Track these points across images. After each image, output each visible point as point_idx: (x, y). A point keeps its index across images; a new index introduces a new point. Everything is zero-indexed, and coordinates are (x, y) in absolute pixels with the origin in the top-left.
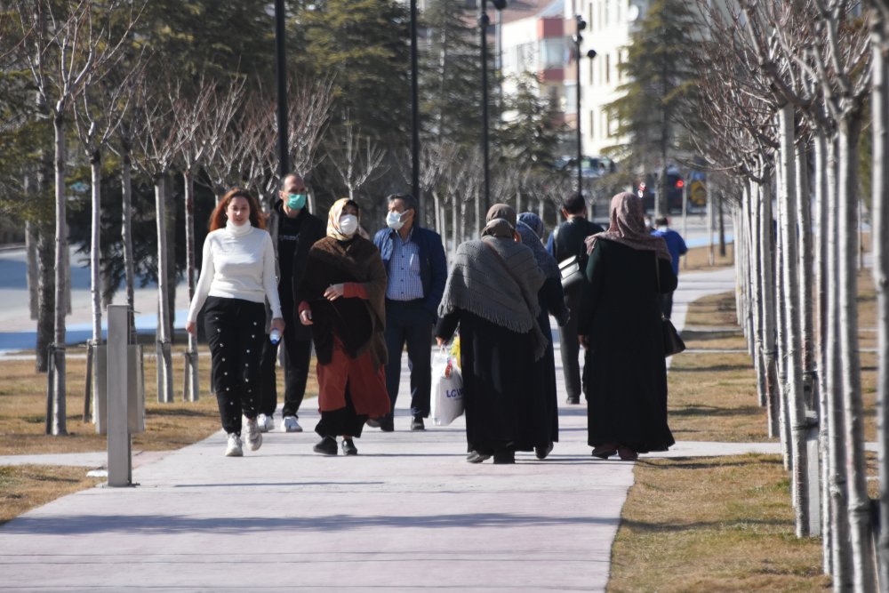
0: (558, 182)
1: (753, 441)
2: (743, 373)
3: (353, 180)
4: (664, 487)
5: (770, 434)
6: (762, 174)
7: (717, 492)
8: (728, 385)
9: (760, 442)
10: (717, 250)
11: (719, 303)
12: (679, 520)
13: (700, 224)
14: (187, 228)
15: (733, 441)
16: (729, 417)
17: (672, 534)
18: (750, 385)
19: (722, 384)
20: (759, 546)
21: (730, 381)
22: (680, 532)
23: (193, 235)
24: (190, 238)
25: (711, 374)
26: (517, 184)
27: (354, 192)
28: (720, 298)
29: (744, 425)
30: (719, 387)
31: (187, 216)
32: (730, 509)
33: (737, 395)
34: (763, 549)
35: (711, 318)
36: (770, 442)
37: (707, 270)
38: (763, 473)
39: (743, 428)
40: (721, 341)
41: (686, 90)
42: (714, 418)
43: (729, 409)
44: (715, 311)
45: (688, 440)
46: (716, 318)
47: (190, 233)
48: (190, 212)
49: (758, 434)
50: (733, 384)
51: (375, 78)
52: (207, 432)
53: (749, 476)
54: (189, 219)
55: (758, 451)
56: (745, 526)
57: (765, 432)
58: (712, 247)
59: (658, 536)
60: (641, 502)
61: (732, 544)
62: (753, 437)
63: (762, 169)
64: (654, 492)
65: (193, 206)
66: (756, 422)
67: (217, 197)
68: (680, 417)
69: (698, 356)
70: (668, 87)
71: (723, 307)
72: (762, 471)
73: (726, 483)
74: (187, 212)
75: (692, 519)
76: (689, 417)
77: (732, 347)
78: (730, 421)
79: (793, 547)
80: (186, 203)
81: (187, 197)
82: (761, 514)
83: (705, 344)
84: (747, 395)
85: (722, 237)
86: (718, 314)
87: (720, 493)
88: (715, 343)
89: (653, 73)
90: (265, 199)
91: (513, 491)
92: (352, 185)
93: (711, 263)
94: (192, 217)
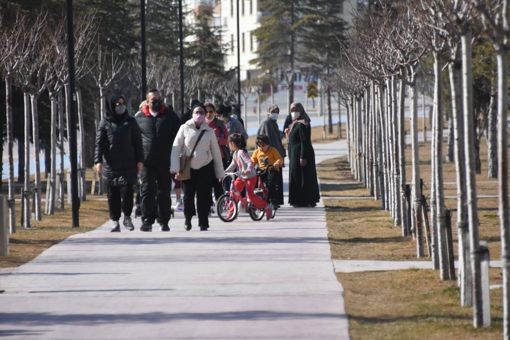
0: (224, 83)
1: (407, 260)
2: (379, 213)
3: (102, 82)
4: (362, 292)
5: (418, 255)
6: (412, 79)
7: (403, 295)
8: (373, 221)
9: (412, 261)
10: (327, 128)
11: (336, 164)
12: (387, 316)
13: (312, 111)
14: (7, 115)
15: (394, 260)
16: (386, 244)
17: (385, 325)
18: (387, 222)
19: (368, 221)
20: (451, 334)
21: (372, 219)
22: (390, 324)
23: (11, 120)
24: (9, 122)
25: (357, 214)
26: (198, 85)
27: (103, 90)
28: (336, 161)
29: (398, 249)
30: (367, 222)
31: (7, 107)
32: (420, 307)
33: (381, 228)
34: (454, 335)
35: (334, 175)
36: (419, 260)
37: (322, 143)
38: (427, 283)
39: (397, 251)
40: (352, 191)
41: (306, 21)
42: (376, 244)
43: (382, 238)
44: (336, 170)
45: (363, 259)
46: (338, 175)
47: (9, 118)
48: (9, 104)
49: (409, 255)
50: (375, 221)
51: (105, 12)
52: (33, 254)
53: (418, 284)
54: (9, 109)
55: (416, 267)
56: (435, 319)
57: (414, 253)
58: (325, 127)
59: (377, 326)
60: (353, 302)
61: (432, 332)
62: (407, 257)
63: (412, 76)
64: (359, 295)
65: (11, 100)
66: (406, 247)
67: (25, 94)
68: (351, 243)
69: (340, 201)
70: (295, 19)
71: (340, 167)
72: (426, 281)
73: (404, 289)
74: (7, 104)
75: (395, 314)
76: (358, 244)
77: (360, 195)
78: (387, 246)
79: (474, 334)
80: (7, 98)
81: (7, 94)
82: (441, 311)
83: (341, 193)
84: (388, 228)
85: (330, 120)
86: (338, 172)
87: (405, 296)
88: (347, 192)
89: (285, 10)
90: (53, 95)
91: (264, 295)
92: (102, 86)
93: (324, 138)
94: (11, 108)
